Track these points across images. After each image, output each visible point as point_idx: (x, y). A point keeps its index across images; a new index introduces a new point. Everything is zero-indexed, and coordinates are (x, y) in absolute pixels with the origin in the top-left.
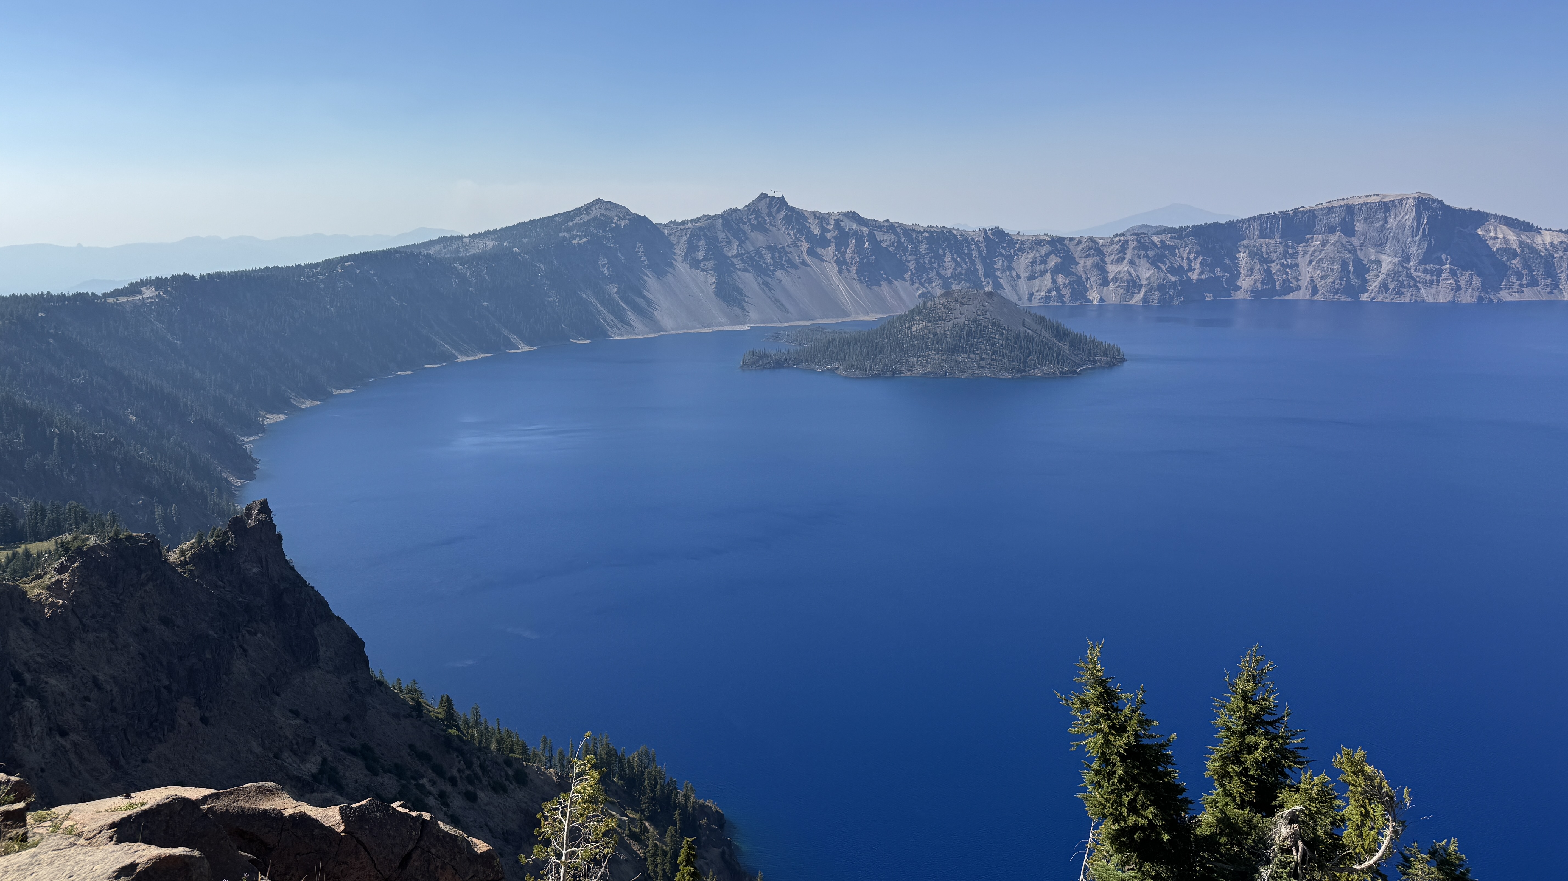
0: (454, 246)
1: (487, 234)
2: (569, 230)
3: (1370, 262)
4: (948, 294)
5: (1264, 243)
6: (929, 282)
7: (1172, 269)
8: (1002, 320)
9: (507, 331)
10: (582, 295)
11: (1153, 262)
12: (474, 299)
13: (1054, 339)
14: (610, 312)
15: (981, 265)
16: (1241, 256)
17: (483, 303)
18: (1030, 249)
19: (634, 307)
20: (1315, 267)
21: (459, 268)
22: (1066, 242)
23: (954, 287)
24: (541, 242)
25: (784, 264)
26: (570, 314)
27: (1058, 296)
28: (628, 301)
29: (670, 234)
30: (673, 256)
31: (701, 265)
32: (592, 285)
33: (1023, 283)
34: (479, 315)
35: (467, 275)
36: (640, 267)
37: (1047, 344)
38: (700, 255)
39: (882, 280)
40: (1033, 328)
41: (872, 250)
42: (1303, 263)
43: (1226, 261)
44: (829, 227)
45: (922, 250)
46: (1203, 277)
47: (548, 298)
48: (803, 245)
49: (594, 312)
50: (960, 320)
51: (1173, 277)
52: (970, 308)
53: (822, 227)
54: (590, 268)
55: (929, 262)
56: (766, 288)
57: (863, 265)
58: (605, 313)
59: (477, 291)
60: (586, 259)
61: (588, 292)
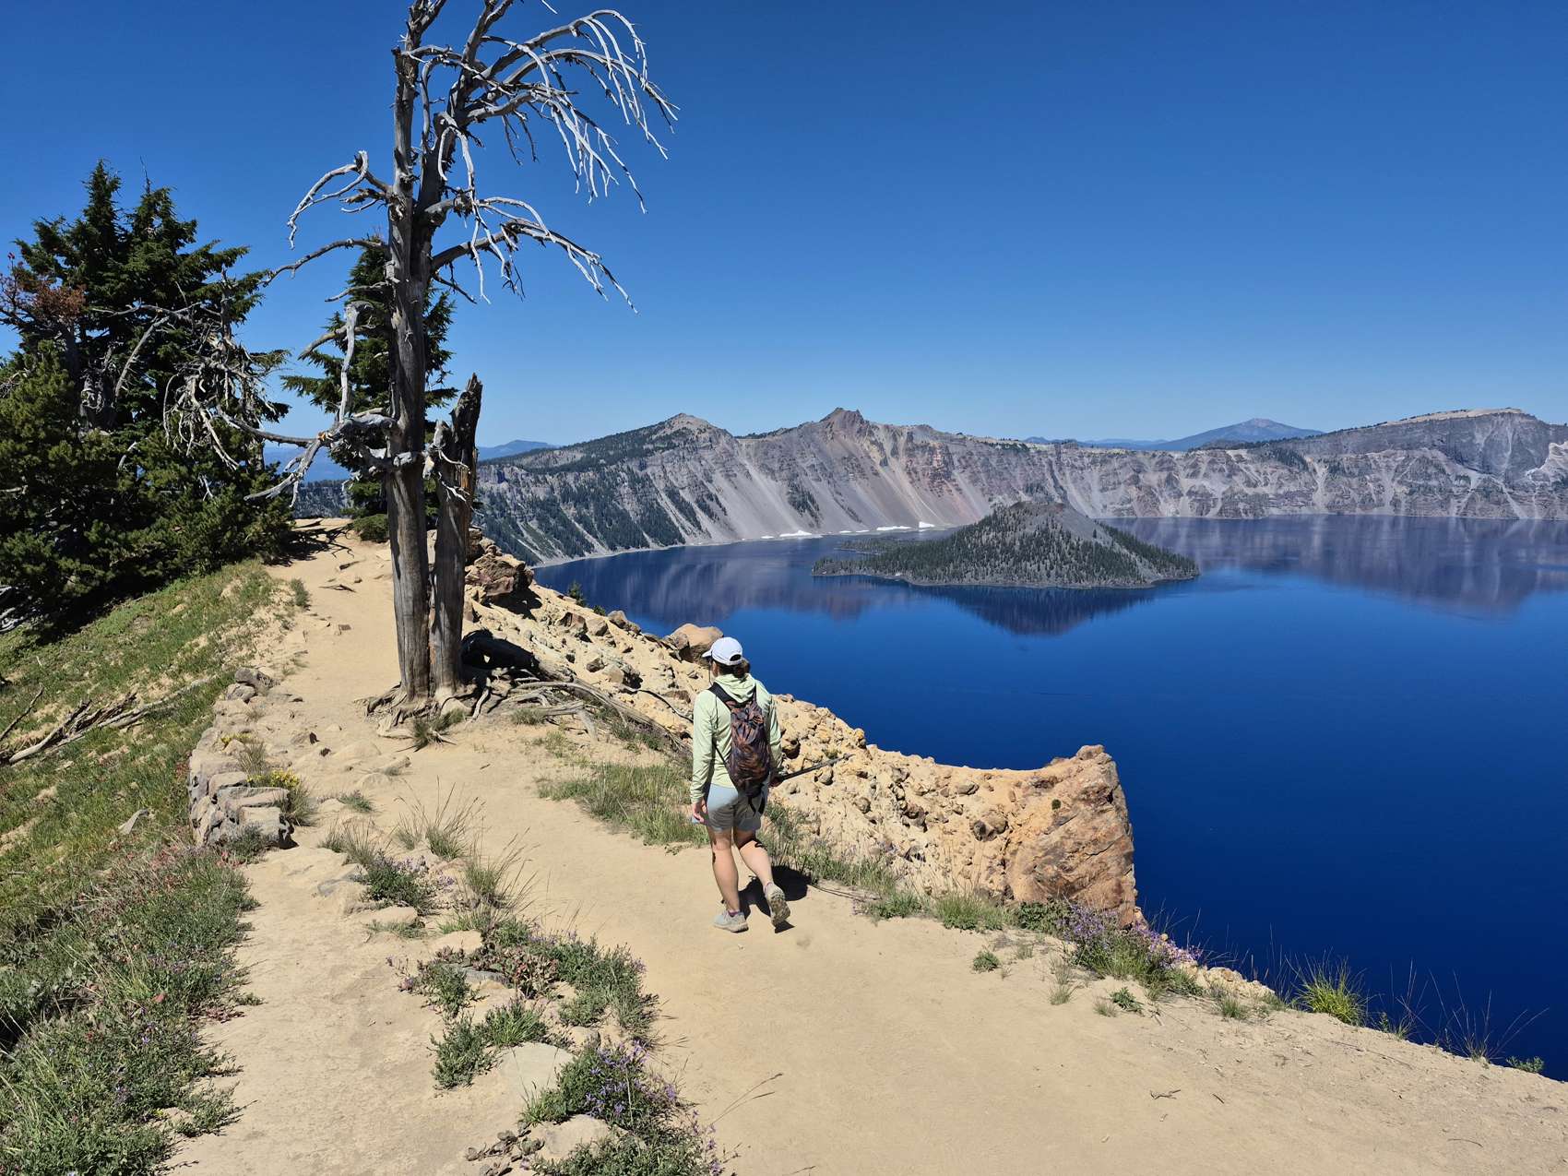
3: (1459, 477)
4: (1019, 505)
5: (1346, 459)
6: (1001, 494)
7: (1249, 483)
8: (1072, 531)
9: (590, 538)
10: (662, 504)
11: (1229, 476)
12: (562, 507)
13: (1125, 551)
14: (688, 519)
15: (1053, 477)
16: (1322, 471)
17: (570, 511)
18: (1104, 462)
19: (711, 515)
20: (1400, 483)
21: (549, 478)
22: (1140, 456)
23: (1025, 498)
24: (625, 454)
25: (857, 475)
26: (650, 521)
27: (1131, 508)
28: (706, 509)
29: (748, 446)
30: (750, 467)
31: (777, 475)
32: (673, 494)
33: (1096, 495)
34: (565, 522)
35: (556, 486)
36: (718, 477)
37: (1119, 555)
38: (776, 466)
39: (954, 491)
40: (1104, 540)
41: (945, 462)
42: (1386, 479)
43: (1305, 476)
44: (902, 440)
45: (993, 462)
46: (1281, 492)
47: (630, 506)
48: (876, 456)
49: (674, 519)
50: (1030, 531)
51: (1250, 491)
52: (1041, 519)
53: (896, 440)
54: (672, 478)
55: (1001, 474)
56: (839, 498)
57: (935, 476)
58: (683, 520)
59: (565, 500)
60: (668, 469)
61: (668, 501)
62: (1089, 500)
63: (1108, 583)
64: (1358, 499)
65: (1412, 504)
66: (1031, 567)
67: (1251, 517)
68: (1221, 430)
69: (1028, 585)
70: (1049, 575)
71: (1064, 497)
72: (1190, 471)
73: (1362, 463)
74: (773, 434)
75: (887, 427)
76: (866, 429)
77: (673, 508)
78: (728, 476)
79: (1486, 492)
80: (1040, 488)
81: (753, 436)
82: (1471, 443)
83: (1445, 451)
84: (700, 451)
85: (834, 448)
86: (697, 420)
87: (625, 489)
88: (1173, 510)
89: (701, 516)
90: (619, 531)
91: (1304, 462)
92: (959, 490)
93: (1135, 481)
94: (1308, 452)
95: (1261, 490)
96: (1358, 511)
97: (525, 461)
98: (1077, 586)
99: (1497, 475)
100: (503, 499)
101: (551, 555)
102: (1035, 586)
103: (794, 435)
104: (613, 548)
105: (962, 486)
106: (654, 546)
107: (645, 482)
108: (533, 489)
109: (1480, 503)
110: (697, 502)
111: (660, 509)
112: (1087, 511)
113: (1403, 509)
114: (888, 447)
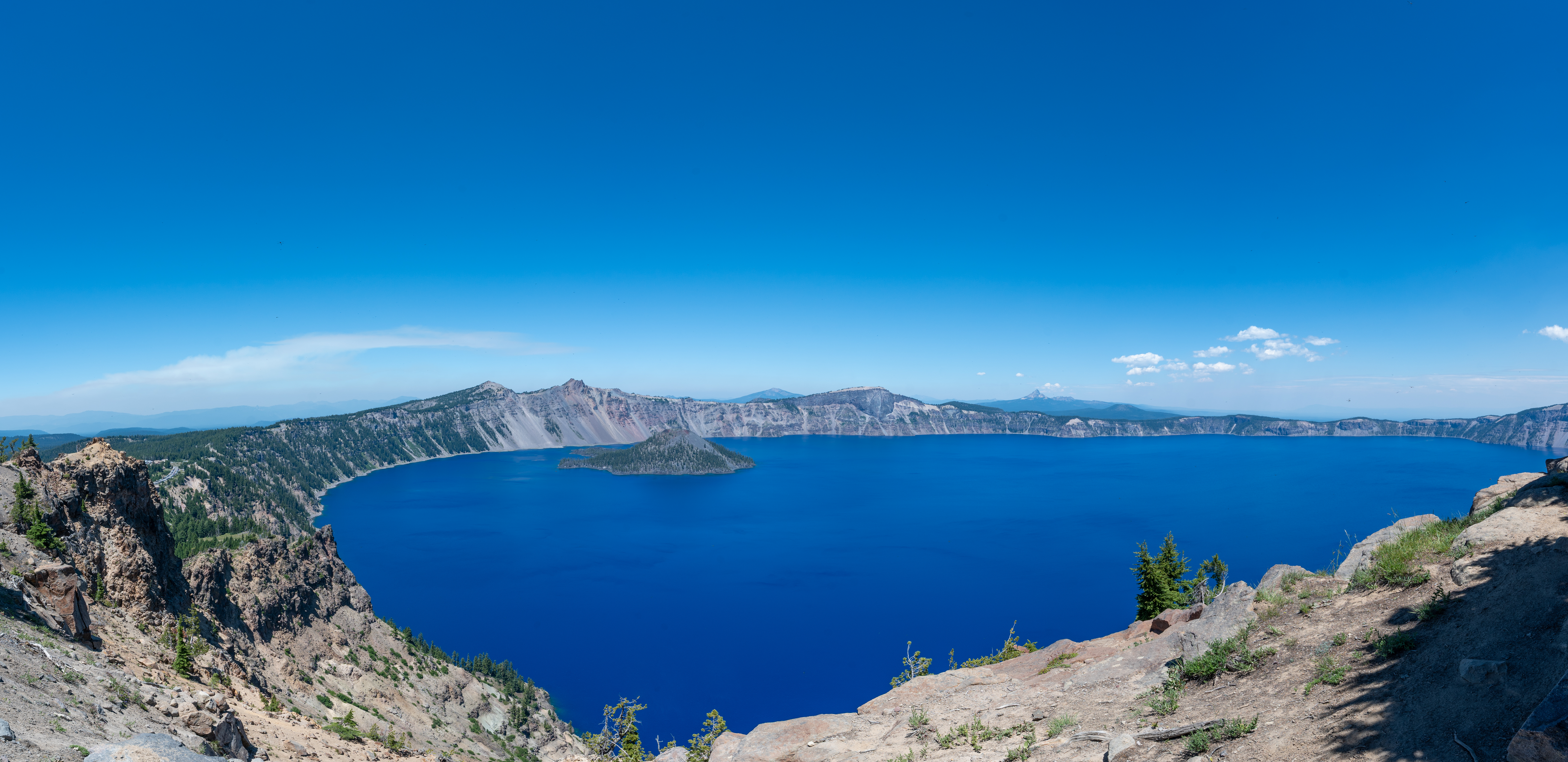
0: (417, 405)
1: (433, 398)
2: (473, 396)
3: (861, 417)
4: (666, 431)
5: (816, 408)
6: (655, 425)
7: (774, 420)
8: (694, 445)
9: (439, 447)
10: (477, 429)
11: (765, 416)
12: (425, 431)
13: (720, 454)
14: (491, 437)
15: (681, 416)
16: (806, 414)
17: (429, 433)
18: (706, 408)
19: (503, 435)
20: (839, 419)
21: (419, 415)
22: (723, 405)
23: (668, 427)
24: (458, 402)
25: (582, 414)
26: (471, 438)
27: (720, 432)
28: (501, 432)
29: (523, 398)
30: (524, 409)
31: (539, 414)
32: (483, 424)
33: (703, 426)
34: (427, 439)
35: (422, 419)
36: (507, 414)
37: (717, 457)
38: (538, 409)
39: (631, 424)
40: (709, 448)
41: (626, 408)
42: (832, 417)
43: (798, 416)
44: (605, 396)
45: (651, 408)
46: (788, 424)
47: (461, 430)
48: (592, 405)
49: (483, 437)
50: (673, 444)
51: (775, 423)
52: (678, 438)
53: (601, 396)
54: (482, 415)
55: (655, 415)
56: (572, 426)
57: (621, 416)
58: (488, 437)
59: (427, 427)
60: (481, 410)
61: (481, 427)
62: (699, 428)
63: (712, 471)
64: (821, 427)
65: (844, 429)
66: (674, 464)
67: (776, 436)
68: (759, 393)
69: (673, 473)
70: (683, 468)
71: (687, 427)
72: (747, 413)
73: (822, 410)
74: (537, 392)
75: (597, 389)
76: (586, 390)
77: (483, 431)
78: (513, 414)
79: (872, 424)
80: (675, 421)
81: (526, 393)
82: (865, 402)
83: (856, 405)
84: (498, 401)
85: (569, 400)
86: (497, 384)
87: (458, 421)
88: (740, 433)
89: (498, 435)
90: (455, 443)
91: (798, 410)
92: (634, 423)
93: (722, 418)
94: (799, 405)
95: (780, 423)
96: (822, 433)
97: (406, 407)
98: (698, 473)
99: (876, 416)
100: (396, 427)
101: (419, 457)
102: (676, 474)
103: (548, 392)
104: (451, 452)
105: (635, 421)
106: (473, 452)
107: (468, 417)
108: (411, 421)
109: (870, 429)
110: (496, 428)
111: (476, 432)
112: (699, 434)
113: (840, 432)
114: (598, 399)
